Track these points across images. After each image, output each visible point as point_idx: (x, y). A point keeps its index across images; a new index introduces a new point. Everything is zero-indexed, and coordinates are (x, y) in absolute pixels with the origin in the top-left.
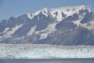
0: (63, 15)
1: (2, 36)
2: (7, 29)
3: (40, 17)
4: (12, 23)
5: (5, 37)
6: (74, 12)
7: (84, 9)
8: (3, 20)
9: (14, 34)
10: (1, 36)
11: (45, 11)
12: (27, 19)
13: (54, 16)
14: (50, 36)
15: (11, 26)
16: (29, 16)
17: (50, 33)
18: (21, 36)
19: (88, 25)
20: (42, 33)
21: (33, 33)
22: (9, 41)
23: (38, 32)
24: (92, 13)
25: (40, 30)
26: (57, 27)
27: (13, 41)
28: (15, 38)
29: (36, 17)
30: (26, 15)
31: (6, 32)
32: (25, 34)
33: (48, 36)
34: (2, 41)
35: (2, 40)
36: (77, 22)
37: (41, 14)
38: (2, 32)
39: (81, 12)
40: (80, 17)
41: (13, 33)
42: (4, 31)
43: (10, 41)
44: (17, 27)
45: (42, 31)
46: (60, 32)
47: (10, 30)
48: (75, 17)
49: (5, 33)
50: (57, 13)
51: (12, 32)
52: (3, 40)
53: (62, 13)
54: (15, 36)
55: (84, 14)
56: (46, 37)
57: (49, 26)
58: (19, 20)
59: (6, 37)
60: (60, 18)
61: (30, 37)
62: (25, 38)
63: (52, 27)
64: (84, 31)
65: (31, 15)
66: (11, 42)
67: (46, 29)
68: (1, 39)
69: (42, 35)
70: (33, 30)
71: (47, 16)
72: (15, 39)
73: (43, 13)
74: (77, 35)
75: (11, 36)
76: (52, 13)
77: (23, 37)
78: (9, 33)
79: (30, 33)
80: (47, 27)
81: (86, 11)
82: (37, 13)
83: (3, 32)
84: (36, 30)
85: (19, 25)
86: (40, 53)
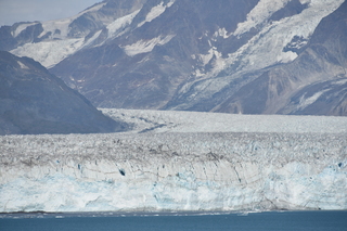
1: (232, 57)
5: (252, 58)
9: (313, 37)
10: (225, 56)
22: (273, 88)
27: (301, 92)
28: (319, 69)
31: (261, 26)
34: (225, 89)
35: (224, 83)
38: (231, 27)
41: (312, 29)
42: (244, 19)
43: (280, 89)
47: (294, 8)
49: (253, 32)
52: (236, 82)
54: (321, 52)
59: (255, 61)
66: (287, 95)
68: (222, 74)
72: (314, 78)
75: (293, 56)
78: (284, 30)
83: (242, 27)
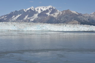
0: (41, 10)
1: (11, 20)
2: (14, 16)
3: (30, 11)
4: (16, 13)
6: (47, 9)
7: (51, 7)
8: (12, 12)
11: (32, 8)
12: (24, 11)
13: (37, 10)
14: (35, 20)
15: (16, 15)
16: (25, 10)
17: (35, 18)
18: (21, 20)
19: (54, 15)
20: (31, 18)
21: (27, 19)
23: (29, 18)
24: (55, 9)
25: (30, 17)
26: (38, 16)
29: (28, 11)
30: (23, 10)
32: (23, 19)
33: (34, 20)
36: (48, 14)
37: (30, 10)
39: (50, 9)
40: (49, 11)
42: (12, 17)
44: (19, 16)
45: (31, 17)
46: (40, 18)
47: (15, 17)
48: (47, 11)
50: (38, 9)
51: (16, 18)
53: (41, 9)
54: (18, 20)
55: (51, 10)
56: (33, 20)
57: (34, 15)
58: (20, 12)
59: (13, 20)
60: (39, 12)
61: (25, 20)
62: (23, 21)
63: (36, 16)
64: (52, 18)
65: (26, 10)
67: (33, 17)
69: (31, 19)
70: (26, 17)
71: (33, 10)
73: (32, 9)
74: (48, 20)
75: (16, 20)
76: (36, 9)
77: (22, 20)
79: (25, 19)
80: (33, 16)
81: (52, 8)
82: (28, 9)
84: (28, 17)
85: (19, 15)
86: (41, 27)
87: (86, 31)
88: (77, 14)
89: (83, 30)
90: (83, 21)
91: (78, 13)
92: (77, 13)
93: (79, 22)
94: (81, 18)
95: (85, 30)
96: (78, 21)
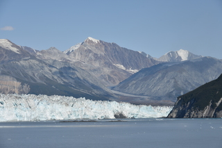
87: (62, 119)
88: (15, 50)
89: (49, 118)
90: (39, 81)
91: (18, 47)
92: (14, 45)
93: (22, 84)
94: (31, 67)
95: (58, 118)
96: (18, 80)
